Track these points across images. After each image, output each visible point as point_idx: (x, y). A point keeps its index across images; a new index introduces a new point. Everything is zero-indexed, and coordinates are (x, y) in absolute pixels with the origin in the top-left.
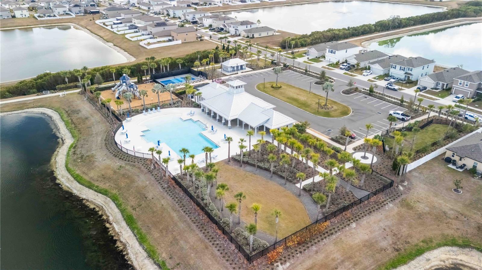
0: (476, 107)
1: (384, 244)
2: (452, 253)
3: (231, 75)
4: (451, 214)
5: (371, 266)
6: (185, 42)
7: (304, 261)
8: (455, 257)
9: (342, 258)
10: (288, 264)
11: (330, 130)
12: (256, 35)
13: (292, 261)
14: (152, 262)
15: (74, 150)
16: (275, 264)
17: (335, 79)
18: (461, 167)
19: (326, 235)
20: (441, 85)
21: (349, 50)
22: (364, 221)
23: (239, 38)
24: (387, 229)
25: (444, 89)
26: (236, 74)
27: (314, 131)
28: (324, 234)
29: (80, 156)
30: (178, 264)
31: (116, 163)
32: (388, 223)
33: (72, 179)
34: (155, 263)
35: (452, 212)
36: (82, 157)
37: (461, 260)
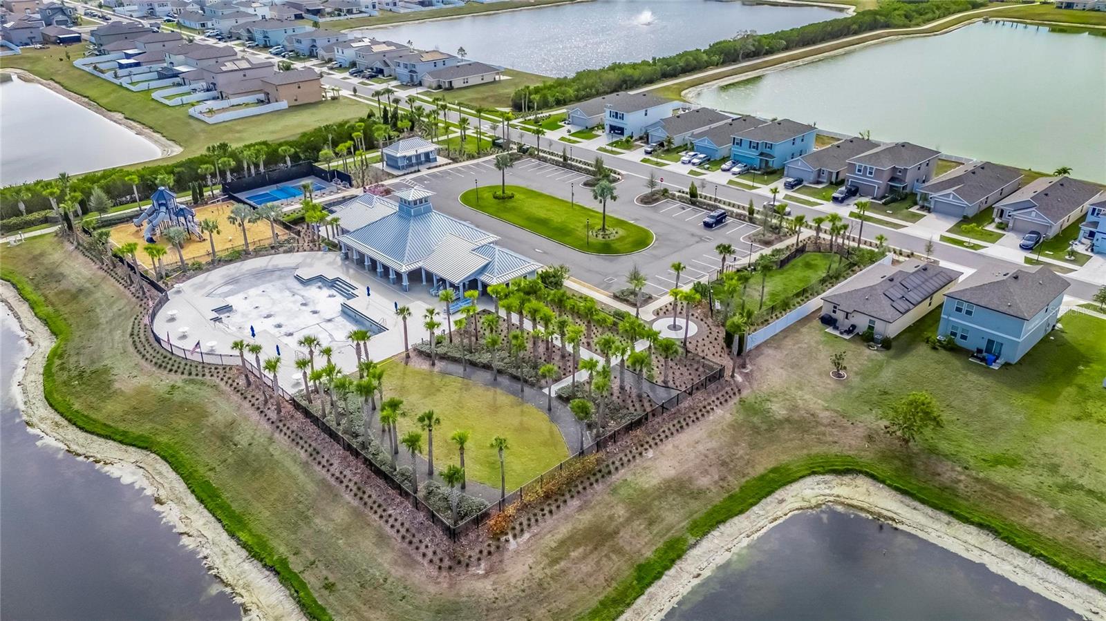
0: (889, 215)
1: (704, 482)
2: (822, 486)
3: (405, 174)
4: (824, 416)
5: (679, 523)
6: (297, 103)
7: (556, 527)
8: (827, 491)
9: (627, 515)
10: (527, 536)
11: (611, 280)
12: (457, 83)
13: (535, 529)
14: (260, 565)
15: (60, 362)
16: (503, 539)
17: (623, 172)
18: (849, 332)
19: (599, 475)
20: (826, 175)
21: (650, 111)
22: (668, 446)
23: (420, 90)
24: (712, 456)
25: (831, 183)
26: (415, 172)
27: (580, 284)
28: (594, 474)
29: (76, 373)
30: (313, 563)
31: (162, 382)
32: (714, 444)
33: (66, 423)
34: (265, 566)
35: (827, 413)
36: (81, 375)
37: (838, 496)
